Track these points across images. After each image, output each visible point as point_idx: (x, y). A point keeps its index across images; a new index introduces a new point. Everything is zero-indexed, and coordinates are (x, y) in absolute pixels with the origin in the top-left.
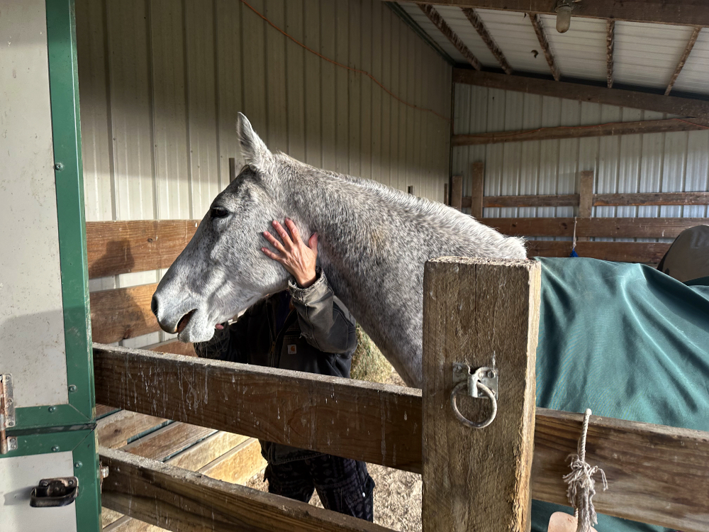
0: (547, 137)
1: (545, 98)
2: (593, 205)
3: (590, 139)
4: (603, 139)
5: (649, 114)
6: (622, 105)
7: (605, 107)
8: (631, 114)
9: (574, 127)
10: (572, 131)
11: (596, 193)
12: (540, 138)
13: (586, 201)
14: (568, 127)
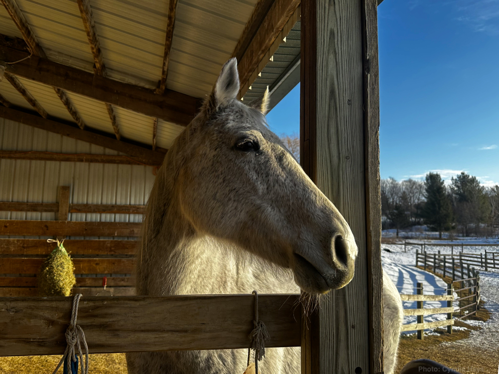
0: (36, 159)
1: (36, 129)
2: (69, 212)
3: (68, 163)
4: (78, 164)
5: (108, 151)
6: (91, 142)
7: (80, 142)
8: (97, 149)
9: (57, 153)
10: (55, 156)
11: (72, 203)
12: (31, 159)
13: (64, 209)
14: (52, 153)
